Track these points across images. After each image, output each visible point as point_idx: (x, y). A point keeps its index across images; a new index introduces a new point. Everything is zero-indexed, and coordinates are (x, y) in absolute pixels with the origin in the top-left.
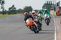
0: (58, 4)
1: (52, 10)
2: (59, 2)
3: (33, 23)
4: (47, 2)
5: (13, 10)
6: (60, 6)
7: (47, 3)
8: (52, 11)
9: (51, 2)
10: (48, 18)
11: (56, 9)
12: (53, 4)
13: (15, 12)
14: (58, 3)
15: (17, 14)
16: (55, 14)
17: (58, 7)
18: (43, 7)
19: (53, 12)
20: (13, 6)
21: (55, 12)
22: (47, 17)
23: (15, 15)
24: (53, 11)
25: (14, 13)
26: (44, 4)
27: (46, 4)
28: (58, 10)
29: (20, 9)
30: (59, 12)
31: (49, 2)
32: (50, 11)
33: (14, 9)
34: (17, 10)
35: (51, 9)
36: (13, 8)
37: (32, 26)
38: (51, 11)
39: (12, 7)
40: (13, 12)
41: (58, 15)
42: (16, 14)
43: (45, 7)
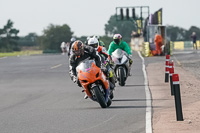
0: (156, 18)
1: (138, 36)
2: (161, 10)
3: (98, 75)
4: (122, 10)
5: (9, 37)
6: (164, 25)
7: (119, 13)
8: (136, 40)
9: (134, 10)
10: (123, 62)
11: (151, 32)
12: (141, 19)
13: (16, 44)
14: (157, 13)
15: (21, 52)
16: (147, 50)
17: (156, 27)
18: (108, 28)
19: (141, 44)
20: (10, 24)
21: (147, 43)
22: (120, 60)
23: (15, 53)
24: (141, 41)
25: (13, 46)
26: (112, 18)
27: (116, 16)
28: (156, 35)
29: (31, 35)
30: (160, 44)
31: (128, 10)
32: (129, 42)
33: (13, 35)
34: (23, 39)
35: (134, 33)
36: (9, 30)
37: (94, 85)
38: (134, 41)
39: (6, 28)
40: (8, 45)
41: (156, 55)
42: (17, 50)
43: (116, 28)
